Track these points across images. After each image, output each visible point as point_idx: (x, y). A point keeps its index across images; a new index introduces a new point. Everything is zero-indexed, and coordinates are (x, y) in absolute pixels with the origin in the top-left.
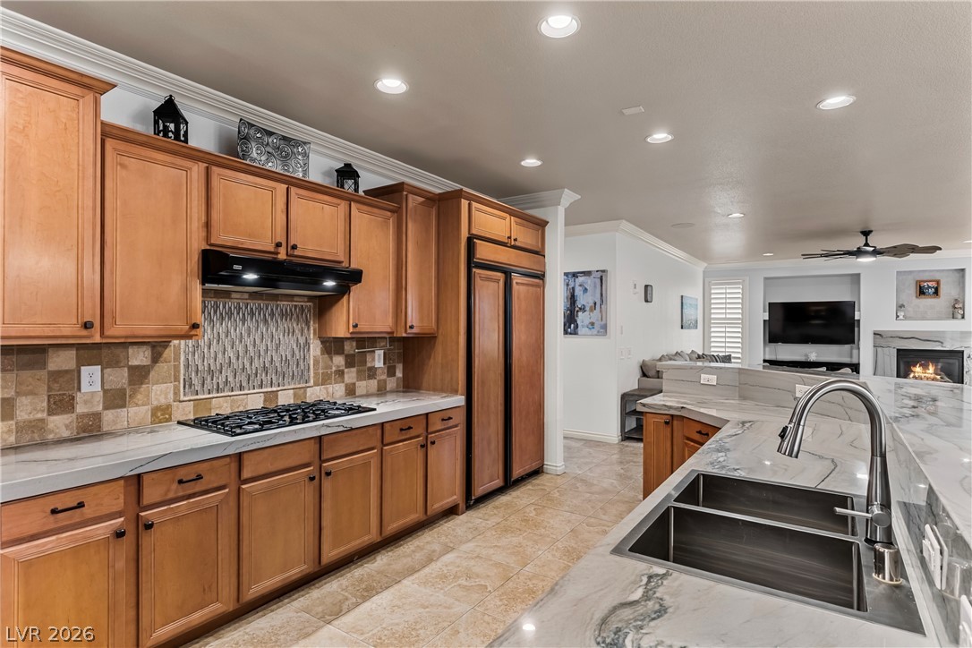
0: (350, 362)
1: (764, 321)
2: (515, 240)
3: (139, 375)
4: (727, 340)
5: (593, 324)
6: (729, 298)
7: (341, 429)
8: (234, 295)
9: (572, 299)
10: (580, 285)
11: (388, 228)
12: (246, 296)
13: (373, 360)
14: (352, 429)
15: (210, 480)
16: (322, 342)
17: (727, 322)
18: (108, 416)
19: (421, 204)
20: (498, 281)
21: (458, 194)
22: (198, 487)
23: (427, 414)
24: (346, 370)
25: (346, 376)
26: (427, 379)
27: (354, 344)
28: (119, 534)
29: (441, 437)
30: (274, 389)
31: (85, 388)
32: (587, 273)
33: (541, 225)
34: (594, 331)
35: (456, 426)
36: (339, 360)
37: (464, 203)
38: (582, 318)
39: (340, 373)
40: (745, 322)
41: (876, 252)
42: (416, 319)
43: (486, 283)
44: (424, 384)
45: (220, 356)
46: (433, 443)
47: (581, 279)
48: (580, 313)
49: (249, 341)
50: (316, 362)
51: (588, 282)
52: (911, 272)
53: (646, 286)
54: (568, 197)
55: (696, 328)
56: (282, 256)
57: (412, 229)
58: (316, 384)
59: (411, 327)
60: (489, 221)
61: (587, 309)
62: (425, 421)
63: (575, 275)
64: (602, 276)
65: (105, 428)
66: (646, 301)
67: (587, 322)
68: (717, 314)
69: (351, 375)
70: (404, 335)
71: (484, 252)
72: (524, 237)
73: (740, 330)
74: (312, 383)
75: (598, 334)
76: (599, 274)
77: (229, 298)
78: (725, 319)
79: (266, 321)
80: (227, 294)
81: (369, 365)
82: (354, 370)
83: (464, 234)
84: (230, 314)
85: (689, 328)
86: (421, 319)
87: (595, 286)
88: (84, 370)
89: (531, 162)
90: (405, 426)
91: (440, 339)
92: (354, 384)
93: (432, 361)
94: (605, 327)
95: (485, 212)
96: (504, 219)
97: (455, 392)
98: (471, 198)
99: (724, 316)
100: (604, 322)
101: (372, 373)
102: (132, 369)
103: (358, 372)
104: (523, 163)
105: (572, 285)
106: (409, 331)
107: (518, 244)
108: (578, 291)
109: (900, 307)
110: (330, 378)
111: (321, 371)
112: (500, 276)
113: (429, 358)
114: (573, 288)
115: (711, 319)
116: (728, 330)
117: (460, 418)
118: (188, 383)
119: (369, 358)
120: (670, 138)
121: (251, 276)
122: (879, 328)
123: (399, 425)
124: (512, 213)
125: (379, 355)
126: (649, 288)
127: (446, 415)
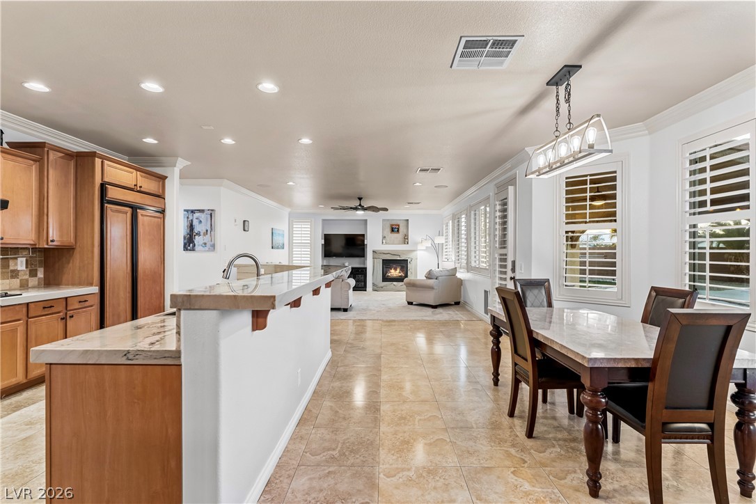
1: (322, 244)
2: (140, 187)
4: (302, 256)
5: (205, 244)
6: (303, 231)
9: (191, 227)
10: (197, 219)
11: (31, 172)
13: (16, 264)
17: (302, 245)
19: (61, 157)
20: (126, 213)
21: (93, 155)
23: (66, 298)
26: (65, 278)
29: (78, 313)
32: (202, 211)
33: (163, 178)
34: (207, 248)
35: (91, 306)
37: (98, 161)
38: (198, 240)
40: (312, 245)
41: (364, 209)
42: (55, 235)
43: (116, 214)
44: (64, 281)
46: (72, 317)
47: (197, 215)
48: (196, 237)
51: (203, 216)
52: (388, 220)
53: (244, 221)
54: (181, 163)
55: (283, 248)
57: (53, 175)
59: (52, 241)
60: (119, 174)
61: (202, 234)
62: (64, 303)
63: (193, 212)
64: (212, 214)
66: (244, 230)
67: (201, 242)
68: (296, 240)
70: (46, 246)
71: (113, 193)
72: (149, 185)
73: (309, 250)
75: (209, 250)
76: (209, 212)
78: (301, 243)
81: (12, 268)
83: (98, 181)
85: (278, 248)
86: (61, 236)
87: (207, 220)
89: (150, 140)
90: (48, 305)
91: (78, 250)
93: (71, 265)
94: (213, 246)
95: (116, 168)
96: (132, 173)
97: (91, 284)
98: (103, 158)
99: (300, 241)
100: (213, 243)
101: (14, 274)
104: (144, 140)
105: (191, 218)
106: (50, 243)
107: (142, 189)
108: (195, 223)
109: (384, 237)
112: (129, 210)
113: (69, 263)
114: (192, 220)
115: (293, 243)
116: (302, 250)
117: (97, 300)
119: (12, 262)
120: (234, 142)
122: (375, 249)
123: (42, 304)
124: (137, 170)
125: (22, 261)
126: (246, 223)
127: (82, 299)
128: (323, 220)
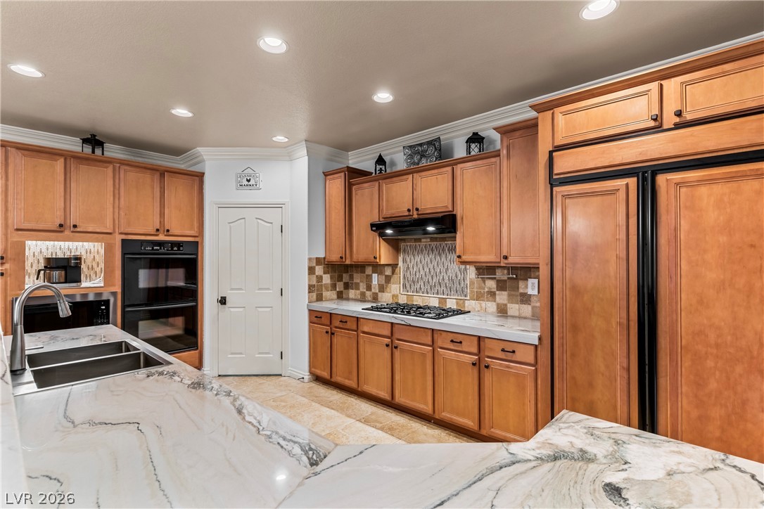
0: (502, 286)
3: (388, 279)
8: (423, 240)
12: (429, 240)
13: (527, 287)
14: (410, 325)
16: (476, 269)
18: (380, 294)
24: (497, 292)
25: (497, 297)
27: (506, 272)
30: (444, 297)
31: (373, 283)
36: (491, 284)
39: (492, 294)
45: (418, 274)
49: (431, 266)
50: (472, 283)
58: (472, 299)
59: (505, 258)
69: (502, 297)
74: (468, 298)
77: (421, 242)
79: (440, 255)
80: (419, 240)
81: (521, 291)
82: (505, 293)
84: (422, 251)
88: (373, 275)
92: (506, 305)
96: (646, 92)
101: (525, 299)
102: (386, 276)
103: (509, 295)
110: (483, 296)
111: (476, 290)
118: (404, 286)
119: (521, 284)
121: (389, 231)
123: (451, 337)
125: (533, 284)
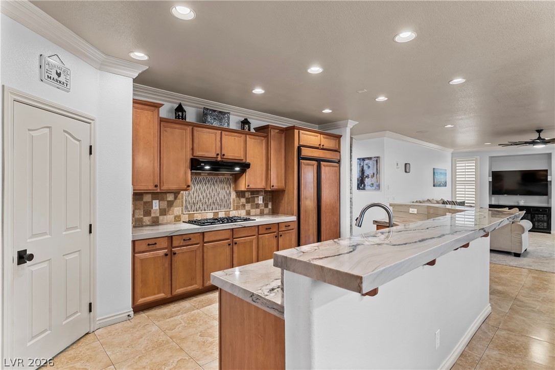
0: (248, 201)
1: (489, 182)
2: (323, 146)
3: (170, 204)
4: (466, 193)
5: (372, 184)
6: (467, 169)
7: (241, 226)
8: (202, 174)
9: (362, 171)
10: (366, 165)
11: (262, 144)
12: (206, 174)
13: (258, 200)
14: (245, 227)
15: (193, 241)
16: (236, 193)
17: (466, 183)
18: (161, 218)
19: (278, 133)
20: (313, 165)
21: (292, 128)
22: (190, 242)
23: (278, 223)
24: (246, 204)
25: (246, 207)
26: (281, 209)
27: (250, 193)
28: (166, 255)
29: (285, 233)
30: (217, 211)
31: (154, 208)
32: (370, 159)
33: (338, 137)
34: (374, 188)
35: (293, 229)
36: (243, 200)
37: (296, 131)
38: (367, 181)
39: (244, 206)
40: (478, 183)
41: (544, 142)
42: (275, 182)
43: (307, 166)
44: (280, 211)
45: (197, 197)
46: (281, 236)
47: (366, 162)
48: (366, 179)
49: (207, 192)
50: (234, 201)
51: (370, 163)
53: (406, 164)
54: (351, 124)
55: (446, 186)
56: (219, 159)
57: (273, 144)
58: (234, 210)
59: (273, 186)
60: (309, 138)
61: (370, 176)
62: (277, 226)
63: (364, 159)
64: (377, 159)
65: (160, 222)
66: (406, 172)
67: (370, 183)
68: (459, 178)
69: (248, 207)
70: (270, 190)
71: (306, 152)
72: (328, 143)
73: (474, 187)
74: (232, 209)
75: (376, 189)
76: (376, 159)
77: (200, 175)
78: (465, 181)
79: (214, 184)
80: (200, 174)
81: (256, 202)
82: (250, 204)
83: (296, 145)
84: (201, 181)
85: (440, 186)
86: (278, 183)
87: (374, 165)
88: (154, 202)
89: (327, 111)
90: (268, 227)
91: (286, 191)
92: (250, 210)
93: (283, 201)
94: (379, 186)
95: (311, 135)
96: (317, 136)
97: (292, 215)
98: (299, 129)
99: (464, 179)
100: (378, 183)
101: (257, 206)
102: (169, 202)
103: (251, 205)
104: (323, 111)
105: (362, 164)
106: (272, 188)
107: (324, 147)
108: (365, 168)
110: (239, 207)
111: (236, 205)
112: (315, 163)
113: (282, 200)
114: (363, 166)
115: (456, 181)
116: (466, 187)
117: (295, 226)
118: (186, 208)
119: (256, 199)
120: (386, 99)
121: (207, 167)
123: (265, 227)
124: (321, 133)
125: (261, 199)
126: (408, 166)
127: (287, 224)
128: (491, 158)
